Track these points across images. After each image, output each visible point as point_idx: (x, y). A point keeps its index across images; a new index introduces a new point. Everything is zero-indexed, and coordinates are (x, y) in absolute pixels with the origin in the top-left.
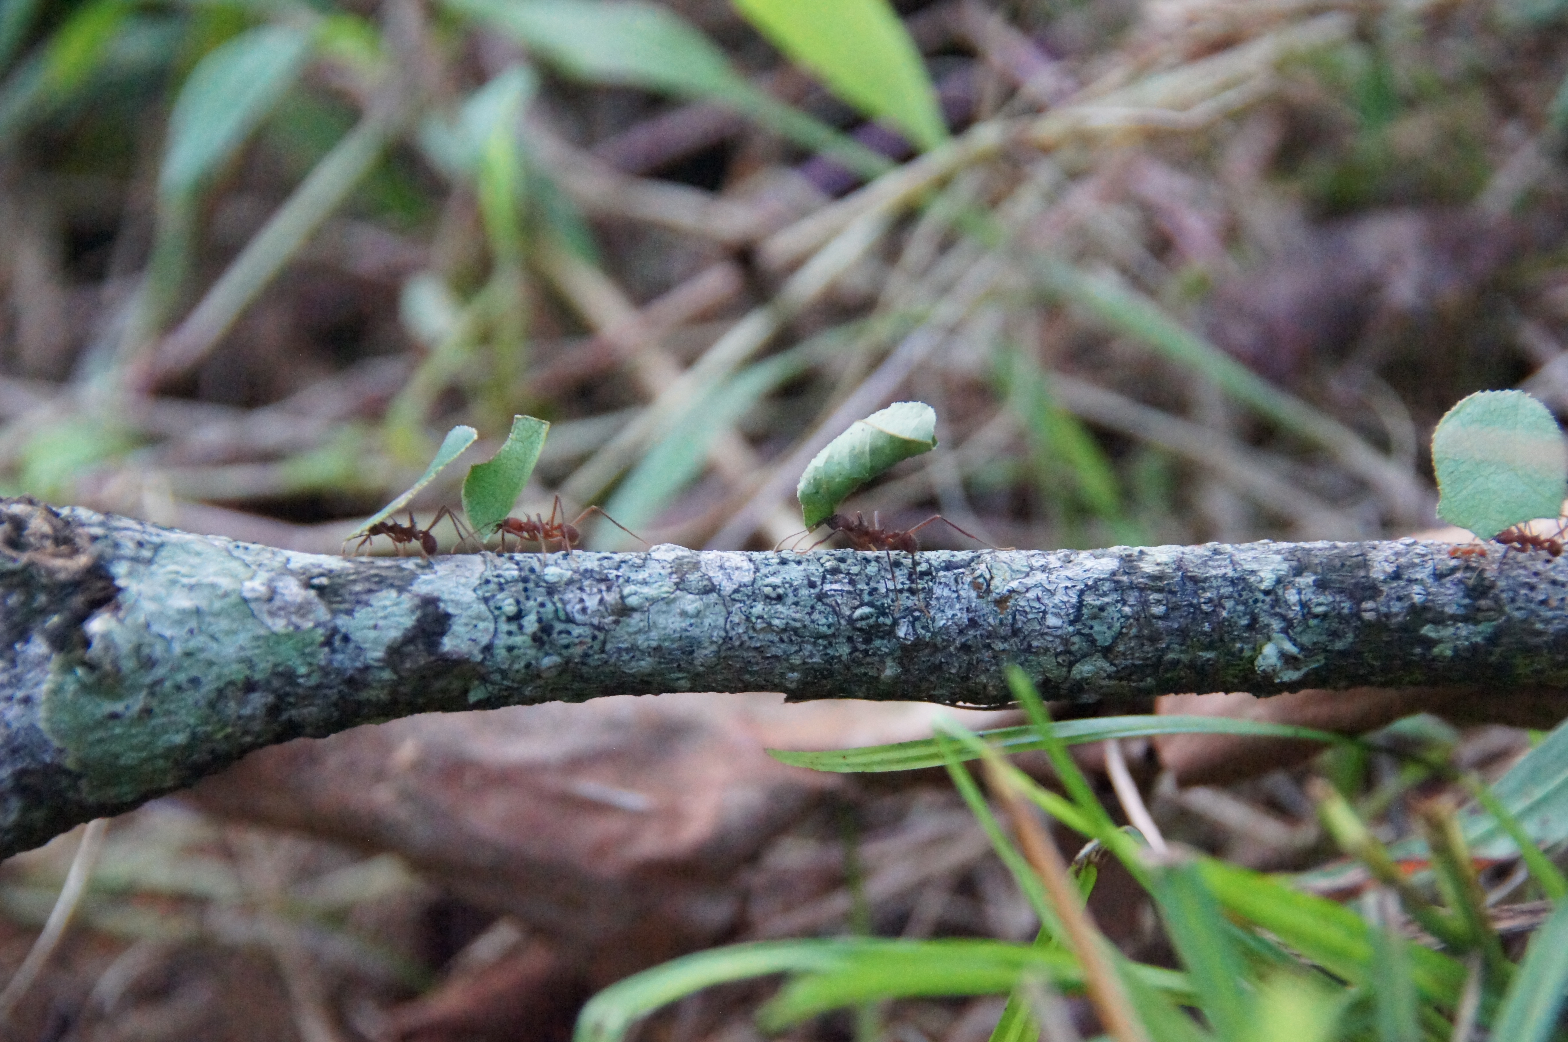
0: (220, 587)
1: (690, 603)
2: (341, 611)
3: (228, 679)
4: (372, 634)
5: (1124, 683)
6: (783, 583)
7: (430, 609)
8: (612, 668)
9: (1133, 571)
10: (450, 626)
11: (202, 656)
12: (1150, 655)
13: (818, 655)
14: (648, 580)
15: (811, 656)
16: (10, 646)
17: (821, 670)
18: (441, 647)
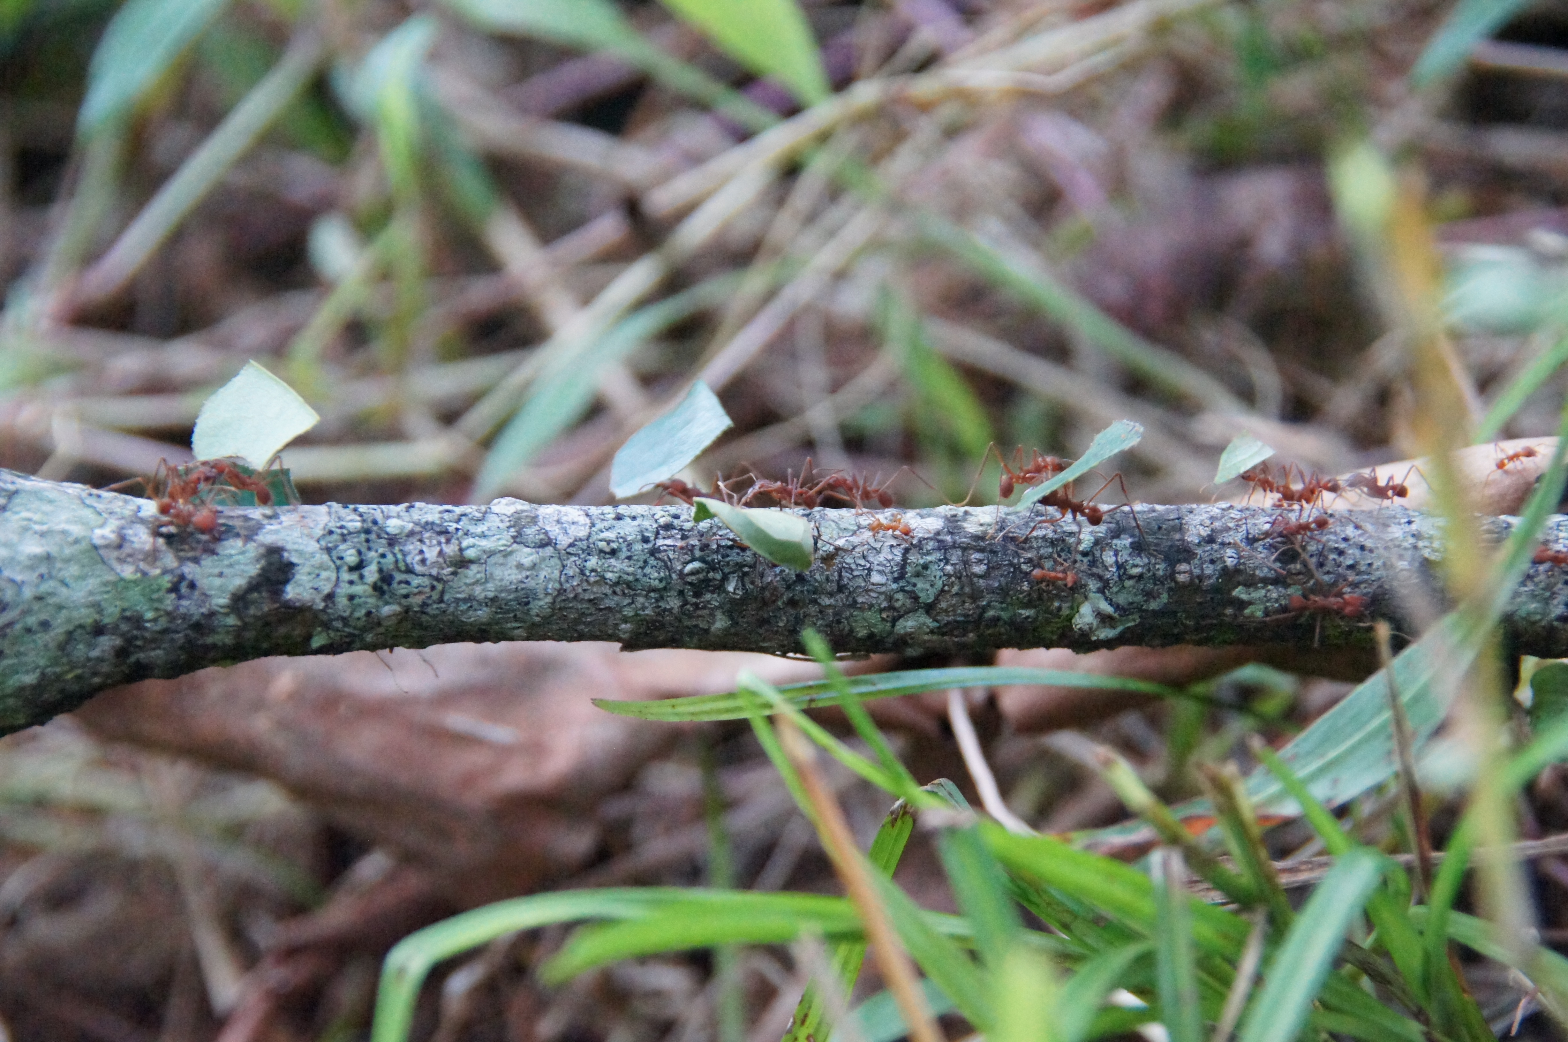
0: (71, 534)
1: (526, 556)
2: (188, 559)
3: (77, 623)
4: (218, 582)
5: (946, 638)
6: (617, 538)
7: (275, 557)
8: (451, 618)
9: (956, 531)
10: (293, 575)
11: (52, 600)
12: (971, 612)
13: (650, 608)
14: (487, 533)
15: (644, 608)
17: (654, 622)
18: (285, 595)
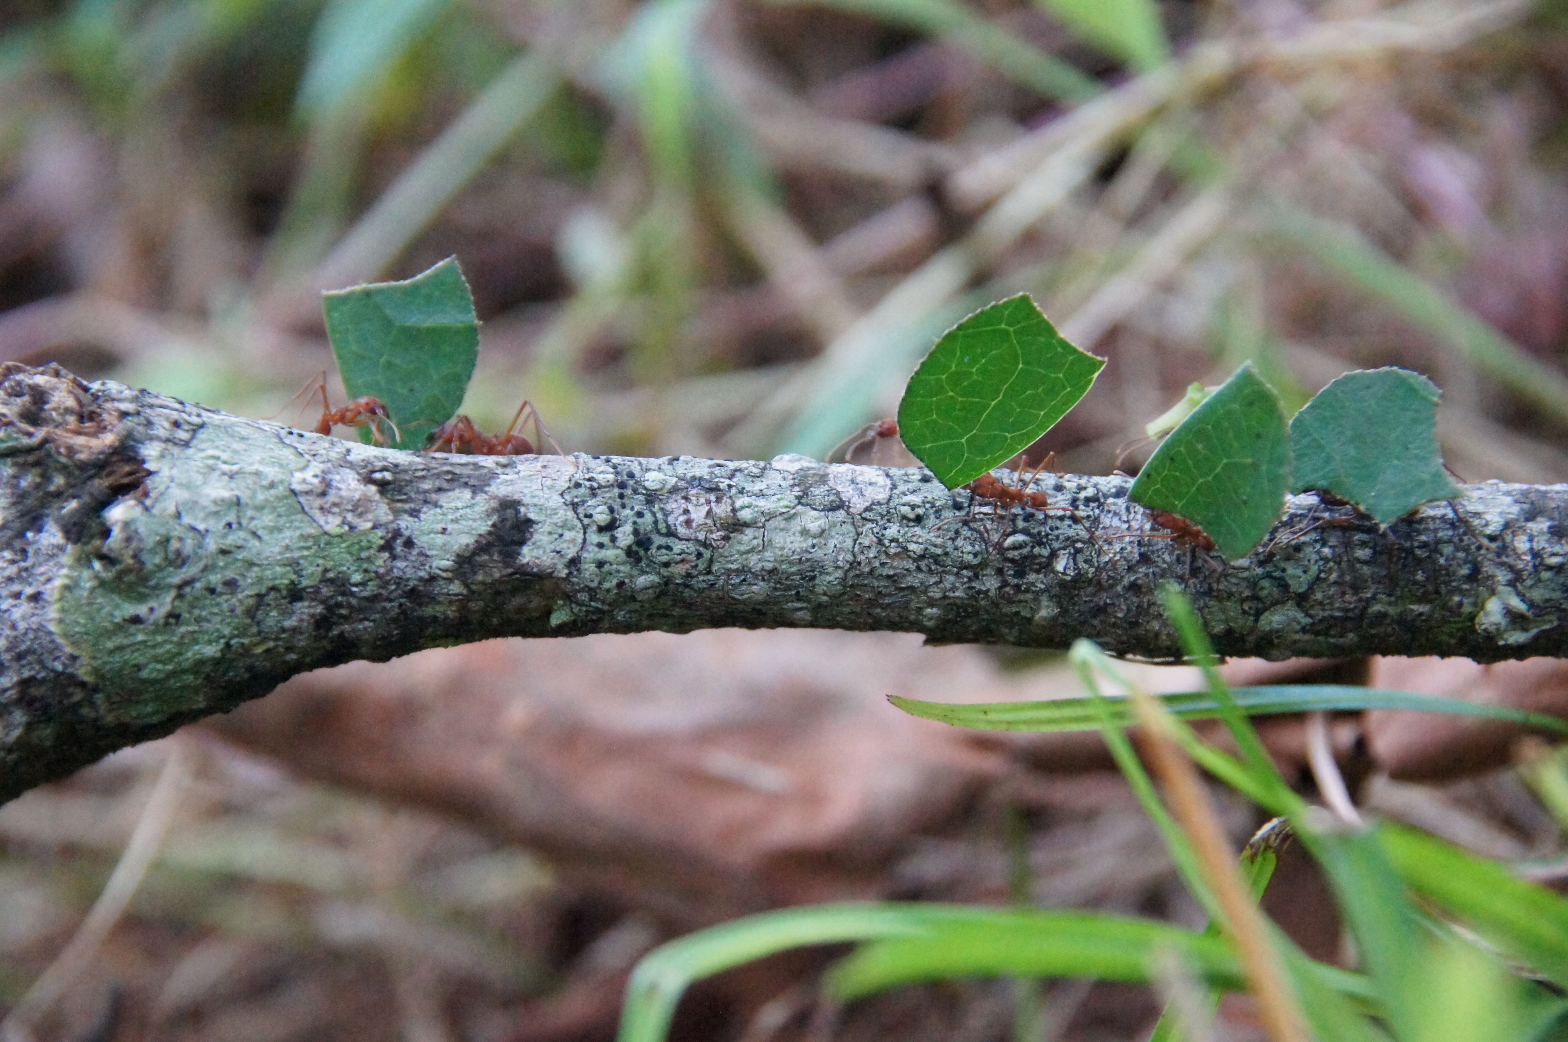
0: (266, 477)
1: (813, 520)
2: (405, 511)
3: (270, 584)
4: (440, 539)
5: (1321, 638)
6: (923, 502)
7: (510, 512)
8: (720, 593)
10: (531, 533)
11: (240, 555)
12: (1352, 606)
13: (961, 589)
14: (765, 492)
15: (954, 589)
16: (21, 535)
17: (965, 607)
18: (520, 557)
